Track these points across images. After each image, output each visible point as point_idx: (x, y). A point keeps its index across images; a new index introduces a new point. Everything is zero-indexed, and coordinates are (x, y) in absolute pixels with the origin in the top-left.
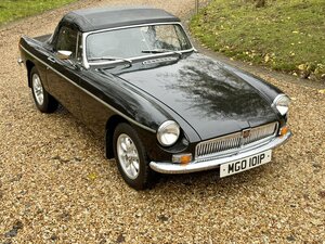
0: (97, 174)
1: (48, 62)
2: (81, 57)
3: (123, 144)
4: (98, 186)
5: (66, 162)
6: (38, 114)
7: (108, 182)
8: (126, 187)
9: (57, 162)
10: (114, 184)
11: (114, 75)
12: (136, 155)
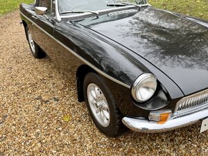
0: (71, 115)
1: (33, 19)
2: (54, 11)
3: (93, 92)
4: (71, 130)
5: (46, 102)
6: (33, 59)
7: (80, 126)
8: (97, 133)
9: (39, 102)
10: (86, 127)
11: (85, 27)
12: (106, 106)
